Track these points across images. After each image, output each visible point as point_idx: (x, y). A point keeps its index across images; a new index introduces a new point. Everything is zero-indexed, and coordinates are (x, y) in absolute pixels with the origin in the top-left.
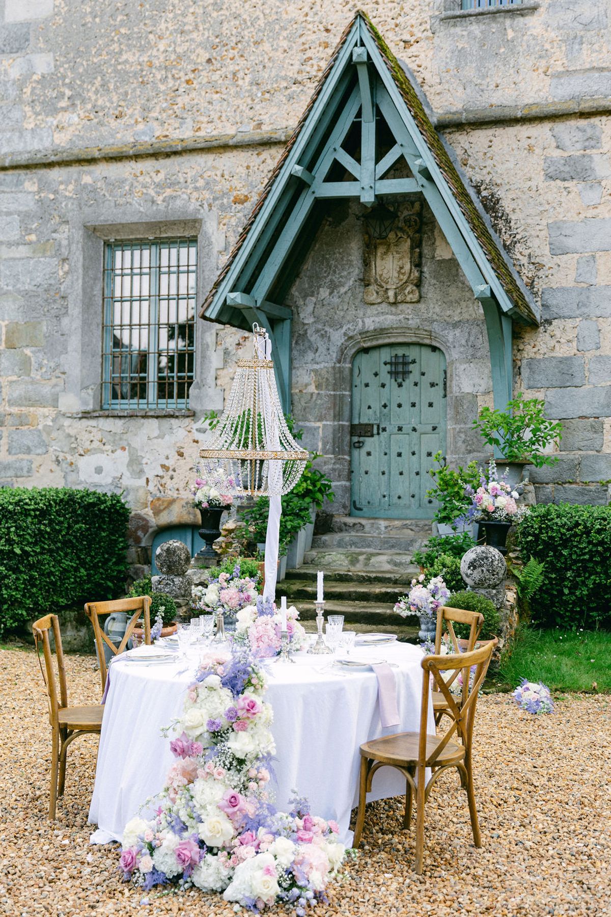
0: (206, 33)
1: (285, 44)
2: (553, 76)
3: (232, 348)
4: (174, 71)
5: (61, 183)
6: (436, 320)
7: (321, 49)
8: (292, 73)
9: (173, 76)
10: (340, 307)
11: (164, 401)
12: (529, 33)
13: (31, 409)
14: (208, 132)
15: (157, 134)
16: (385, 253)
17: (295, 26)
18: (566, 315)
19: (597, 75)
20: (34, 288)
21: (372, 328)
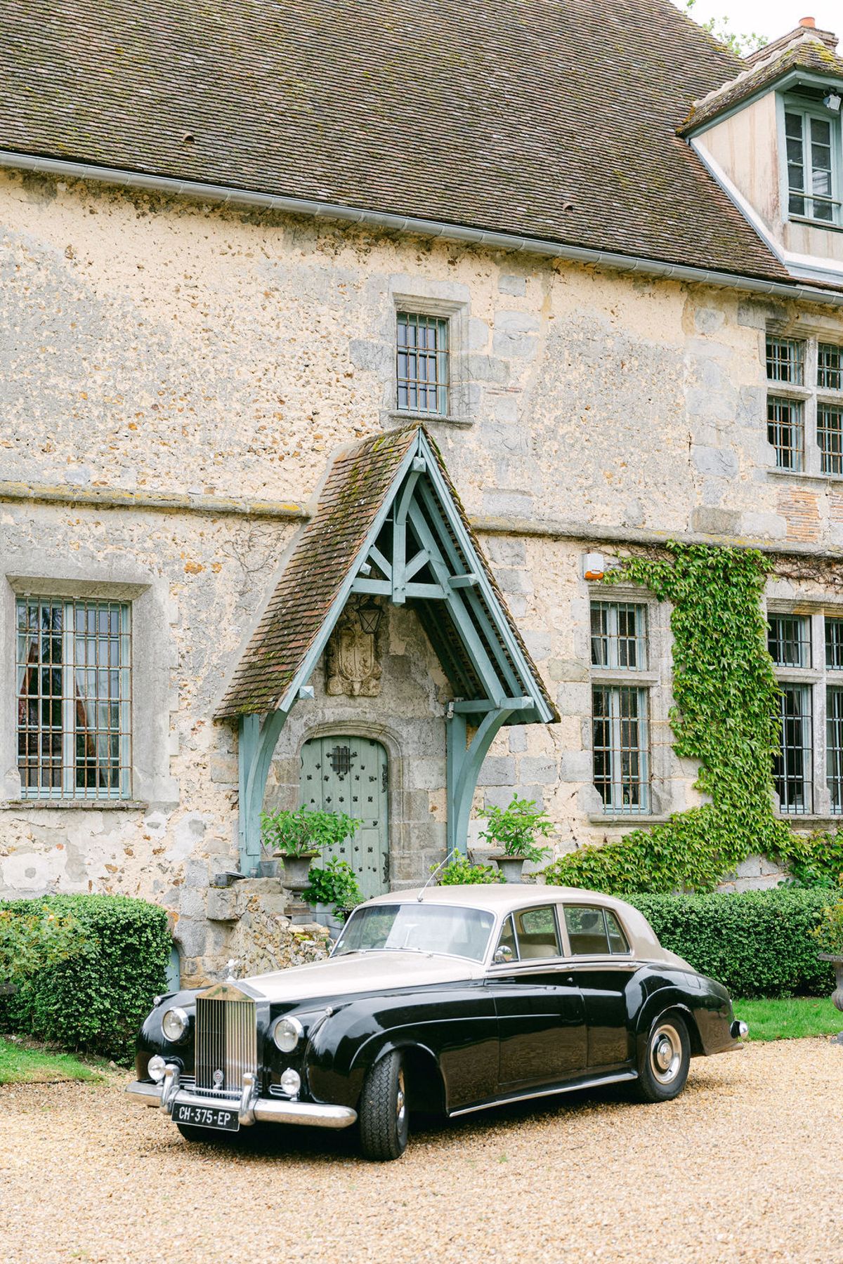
0: (151, 374)
1: (238, 407)
2: (486, 491)
3: (188, 733)
4: (114, 411)
6: (391, 716)
7: (276, 420)
8: (246, 438)
9: (113, 416)
11: (82, 789)
12: (466, 446)
14: (155, 488)
15: (94, 479)
16: (350, 645)
17: (248, 389)
19: (520, 497)
21: (332, 720)
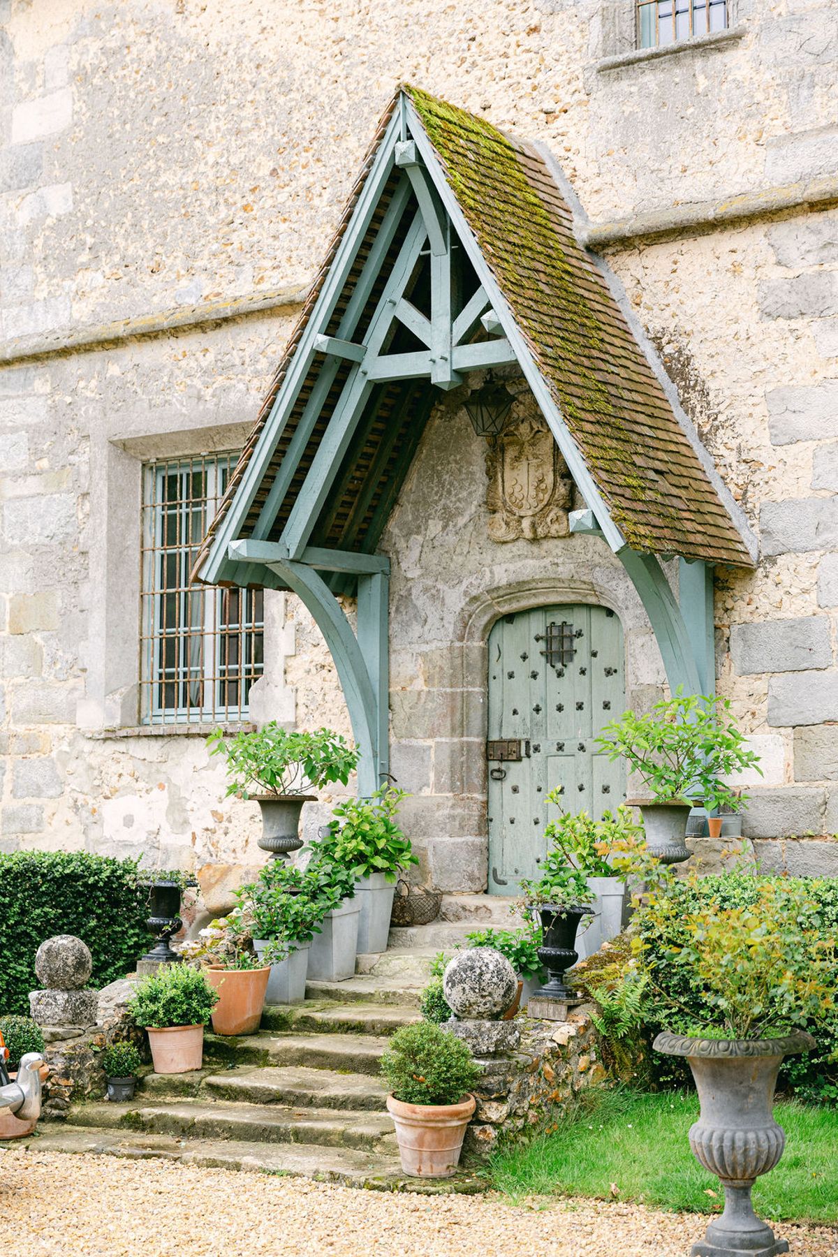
0: (270, 130)
2: (770, 144)
3: (307, 622)
4: (227, 194)
5: (81, 378)
6: (599, 565)
9: (226, 201)
10: (458, 550)
12: (730, 78)
13: (43, 727)
14: (273, 283)
15: (206, 292)
16: (517, 459)
18: (798, 546)
20: (47, 541)
21: (504, 582)
